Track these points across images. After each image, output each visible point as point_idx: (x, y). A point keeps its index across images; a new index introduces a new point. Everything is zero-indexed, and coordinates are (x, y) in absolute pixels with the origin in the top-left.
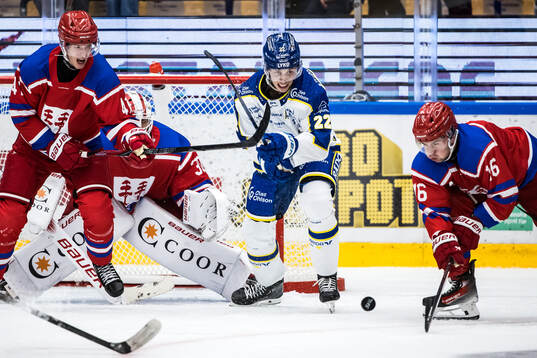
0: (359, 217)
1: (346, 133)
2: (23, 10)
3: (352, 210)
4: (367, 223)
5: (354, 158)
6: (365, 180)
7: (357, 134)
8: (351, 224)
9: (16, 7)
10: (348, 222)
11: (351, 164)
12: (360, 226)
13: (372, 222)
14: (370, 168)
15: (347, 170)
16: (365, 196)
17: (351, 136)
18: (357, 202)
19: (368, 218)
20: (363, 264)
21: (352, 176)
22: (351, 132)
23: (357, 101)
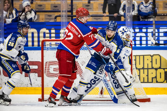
0: (154, 80)
1: (150, 55)
2: (55, 20)
3: (153, 78)
4: (157, 82)
5: (153, 63)
6: (156, 69)
7: (154, 56)
8: (152, 82)
9: (53, 19)
10: (151, 81)
11: (152, 65)
12: (155, 83)
13: (158, 81)
14: (158, 66)
15: (151, 66)
16: (156, 74)
17: (152, 56)
18: (154, 76)
19: (157, 80)
20: (156, 94)
21: (152, 68)
22: (152, 55)
23: (154, 46)
